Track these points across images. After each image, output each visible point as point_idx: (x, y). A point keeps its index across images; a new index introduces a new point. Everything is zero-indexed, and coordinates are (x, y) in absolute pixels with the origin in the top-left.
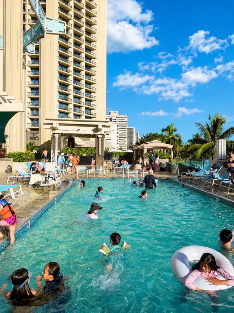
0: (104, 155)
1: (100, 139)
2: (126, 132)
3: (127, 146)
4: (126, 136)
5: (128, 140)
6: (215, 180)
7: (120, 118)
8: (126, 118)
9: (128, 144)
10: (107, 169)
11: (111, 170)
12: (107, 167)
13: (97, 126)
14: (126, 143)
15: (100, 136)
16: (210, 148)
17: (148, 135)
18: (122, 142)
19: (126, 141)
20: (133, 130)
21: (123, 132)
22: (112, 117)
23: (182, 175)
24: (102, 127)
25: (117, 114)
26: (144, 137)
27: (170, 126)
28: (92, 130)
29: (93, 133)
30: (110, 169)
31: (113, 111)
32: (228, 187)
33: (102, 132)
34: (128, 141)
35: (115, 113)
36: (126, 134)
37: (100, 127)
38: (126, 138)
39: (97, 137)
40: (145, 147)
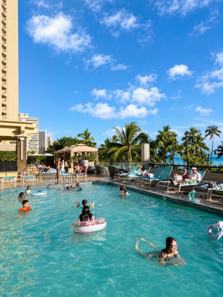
0: (27, 159)
1: (22, 142)
2: (37, 135)
3: (38, 149)
4: (37, 139)
5: (39, 143)
6: (152, 180)
7: (30, 120)
8: (37, 121)
9: (39, 147)
10: (32, 174)
11: (36, 176)
12: (32, 173)
13: (20, 128)
14: (38, 146)
15: (21, 139)
16: (125, 151)
17: (62, 138)
18: (33, 145)
19: (37, 144)
20: (45, 133)
21: (34, 135)
22: (21, 119)
23: (115, 176)
24: (25, 129)
25: (27, 116)
26: (58, 140)
27: (86, 130)
28: (12, 132)
29: (14, 136)
30: (35, 174)
31: (22, 113)
32: (167, 186)
33: (25, 134)
34: (39, 145)
35: (25, 115)
36: (37, 137)
37: (22, 129)
38: (37, 141)
39: (19, 140)
40: (72, 150)
